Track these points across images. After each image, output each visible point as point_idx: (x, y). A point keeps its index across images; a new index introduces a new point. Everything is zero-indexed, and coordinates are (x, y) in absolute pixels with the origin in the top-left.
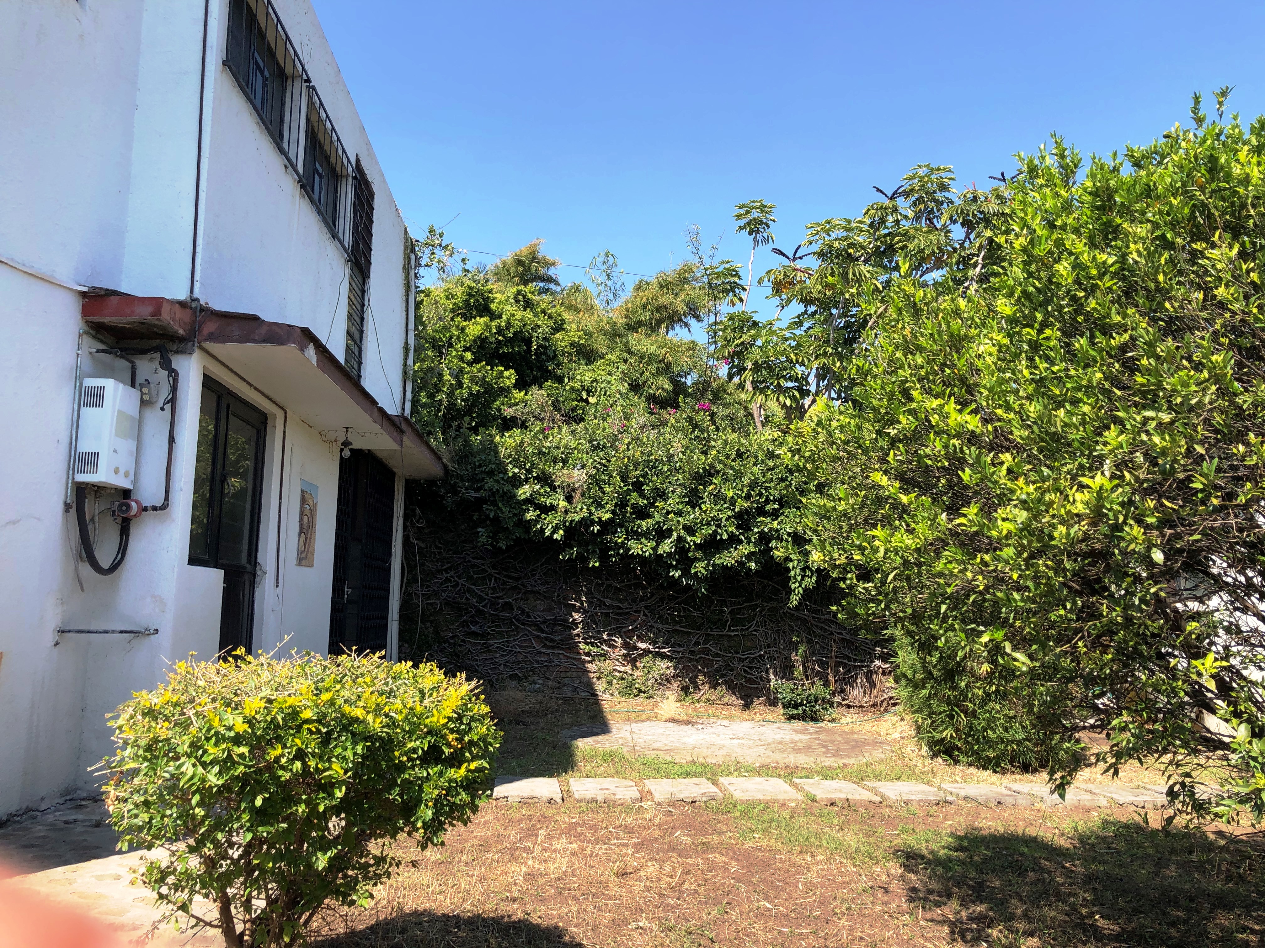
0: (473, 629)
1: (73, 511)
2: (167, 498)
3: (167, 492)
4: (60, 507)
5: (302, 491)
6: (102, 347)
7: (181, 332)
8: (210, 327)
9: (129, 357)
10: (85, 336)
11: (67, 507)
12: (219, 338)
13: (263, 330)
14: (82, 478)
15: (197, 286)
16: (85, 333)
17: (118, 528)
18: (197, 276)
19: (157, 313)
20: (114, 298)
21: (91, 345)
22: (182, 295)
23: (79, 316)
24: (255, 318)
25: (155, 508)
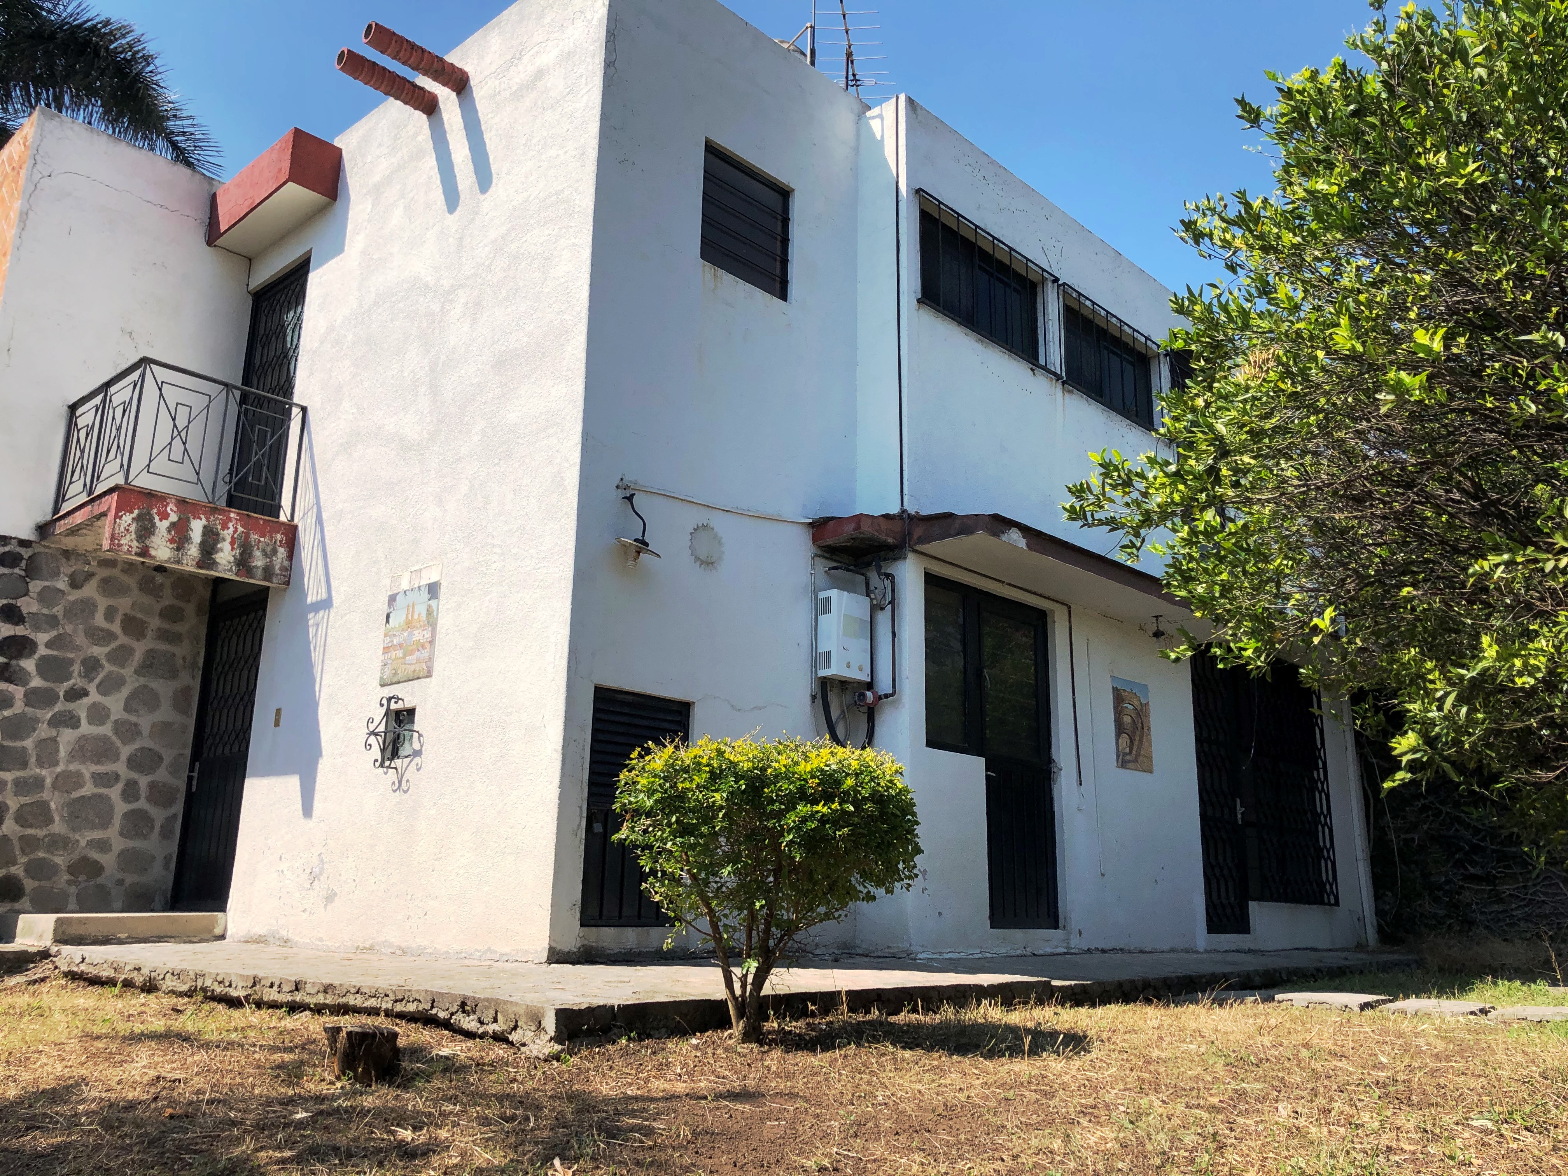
0: (1472, 870)
1: (819, 700)
2: (894, 686)
3: (894, 680)
4: (808, 699)
5: (1115, 689)
6: (835, 564)
7: (890, 540)
8: (918, 532)
9: (863, 571)
10: (817, 559)
11: (814, 697)
12: (926, 539)
13: (957, 524)
14: (822, 673)
15: (906, 498)
16: (816, 555)
17: (865, 717)
18: (905, 491)
19: (858, 528)
20: (831, 523)
21: (823, 565)
22: (895, 510)
23: (810, 543)
24: (950, 516)
25: (887, 696)
